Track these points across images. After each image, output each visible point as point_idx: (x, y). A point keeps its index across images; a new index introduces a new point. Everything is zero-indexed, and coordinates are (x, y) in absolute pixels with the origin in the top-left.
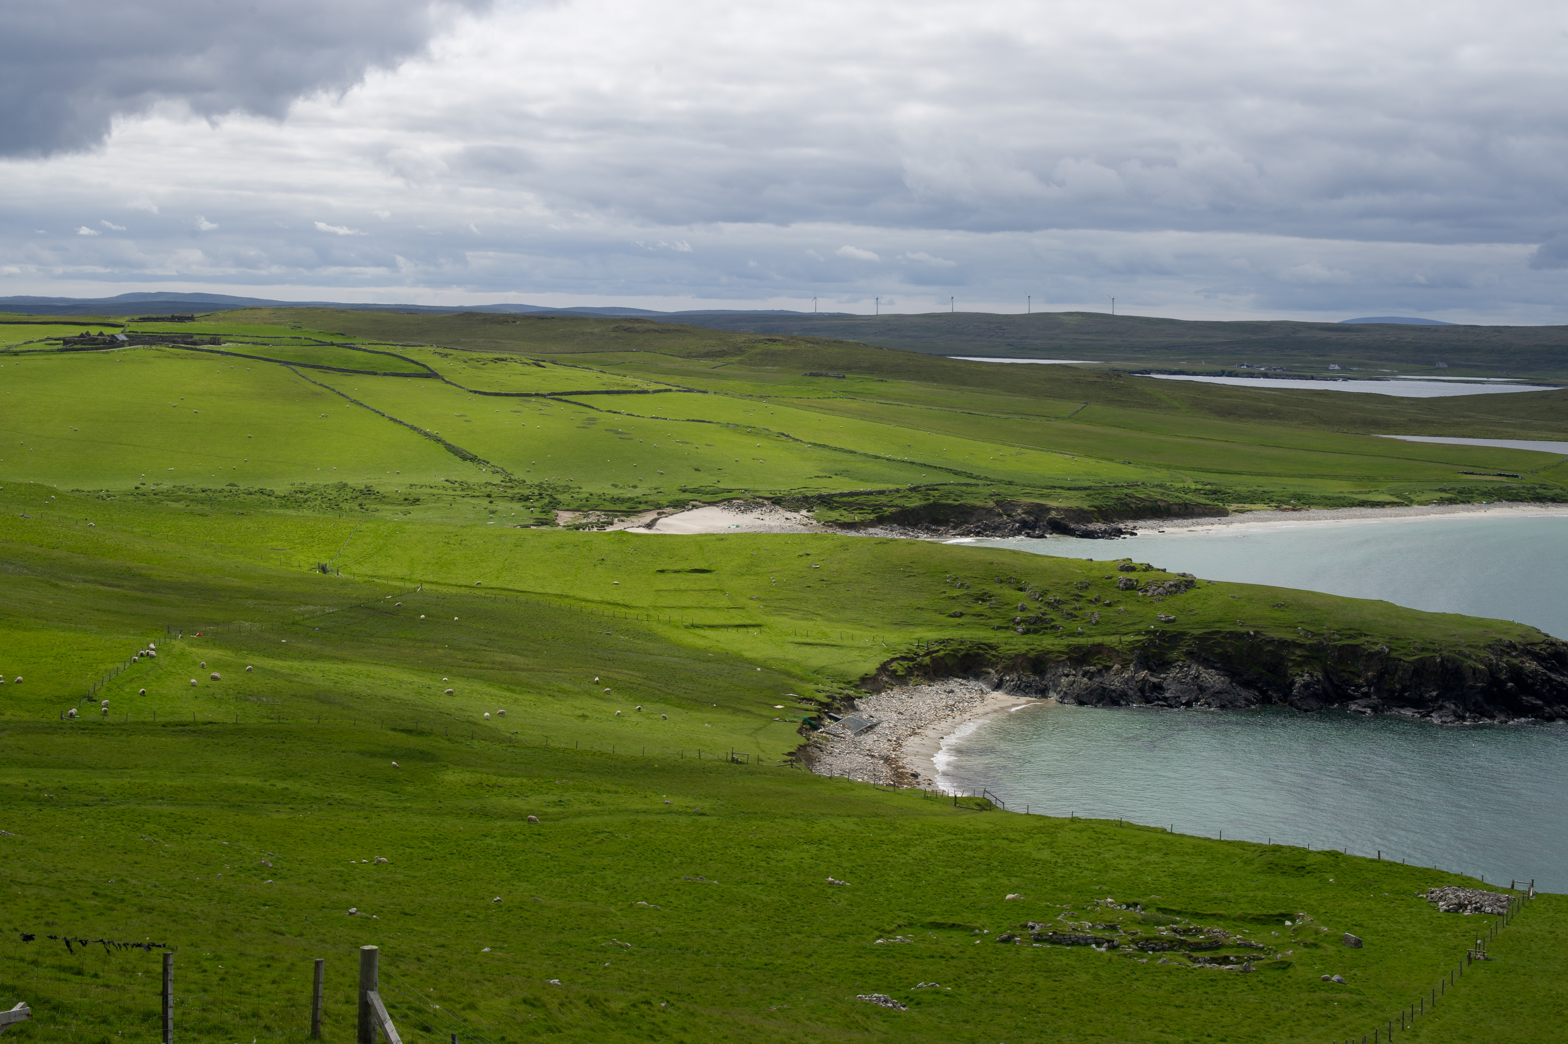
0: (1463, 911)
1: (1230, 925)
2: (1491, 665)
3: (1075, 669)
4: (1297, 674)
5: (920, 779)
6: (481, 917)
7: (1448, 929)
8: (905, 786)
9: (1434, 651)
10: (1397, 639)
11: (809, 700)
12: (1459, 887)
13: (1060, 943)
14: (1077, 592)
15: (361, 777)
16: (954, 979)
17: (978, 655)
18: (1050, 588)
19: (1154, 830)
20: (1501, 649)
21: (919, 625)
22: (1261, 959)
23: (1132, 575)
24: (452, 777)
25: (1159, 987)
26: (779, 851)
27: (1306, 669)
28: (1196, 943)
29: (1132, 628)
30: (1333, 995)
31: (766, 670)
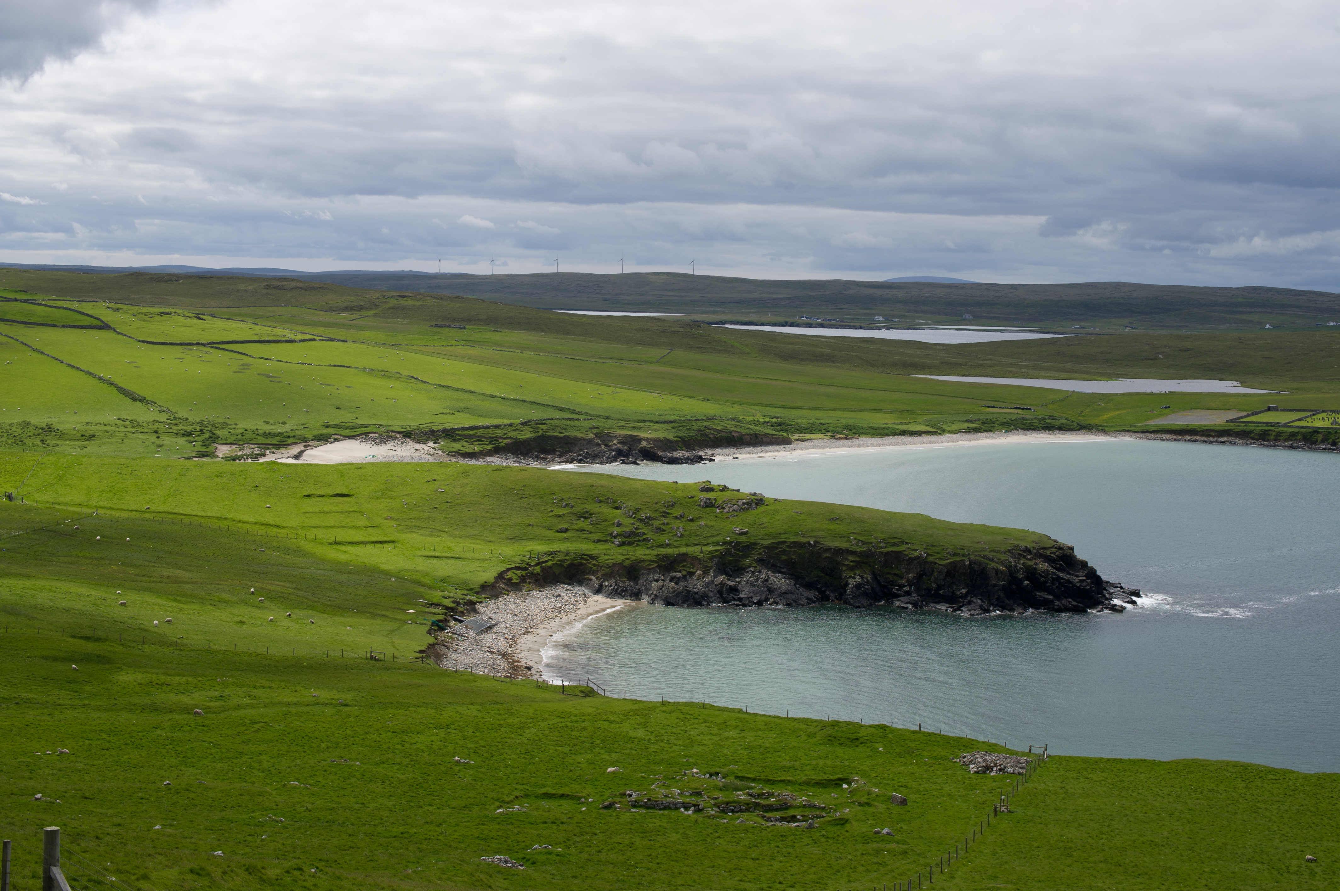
0: (990, 772)
1: (797, 789)
2: (1011, 566)
3: (663, 575)
4: (851, 577)
5: (533, 671)
6: (153, 799)
7: (977, 788)
8: (520, 677)
9: (963, 555)
10: (933, 546)
11: (437, 605)
12: (986, 752)
13: (653, 808)
14: (664, 509)
15: (45, 679)
16: (564, 842)
17: (581, 564)
18: (642, 507)
19: (733, 710)
20: (1019, 553)
21: (530, 539)
22: (823, 817)
23: (711, 495)
24: (126, 677)
25: (738, 843)
26: (412, 735)
27: (858, 572)
28: (768, 805)
29: (711, 540)
30: (883, 846)
31: (399, 580)
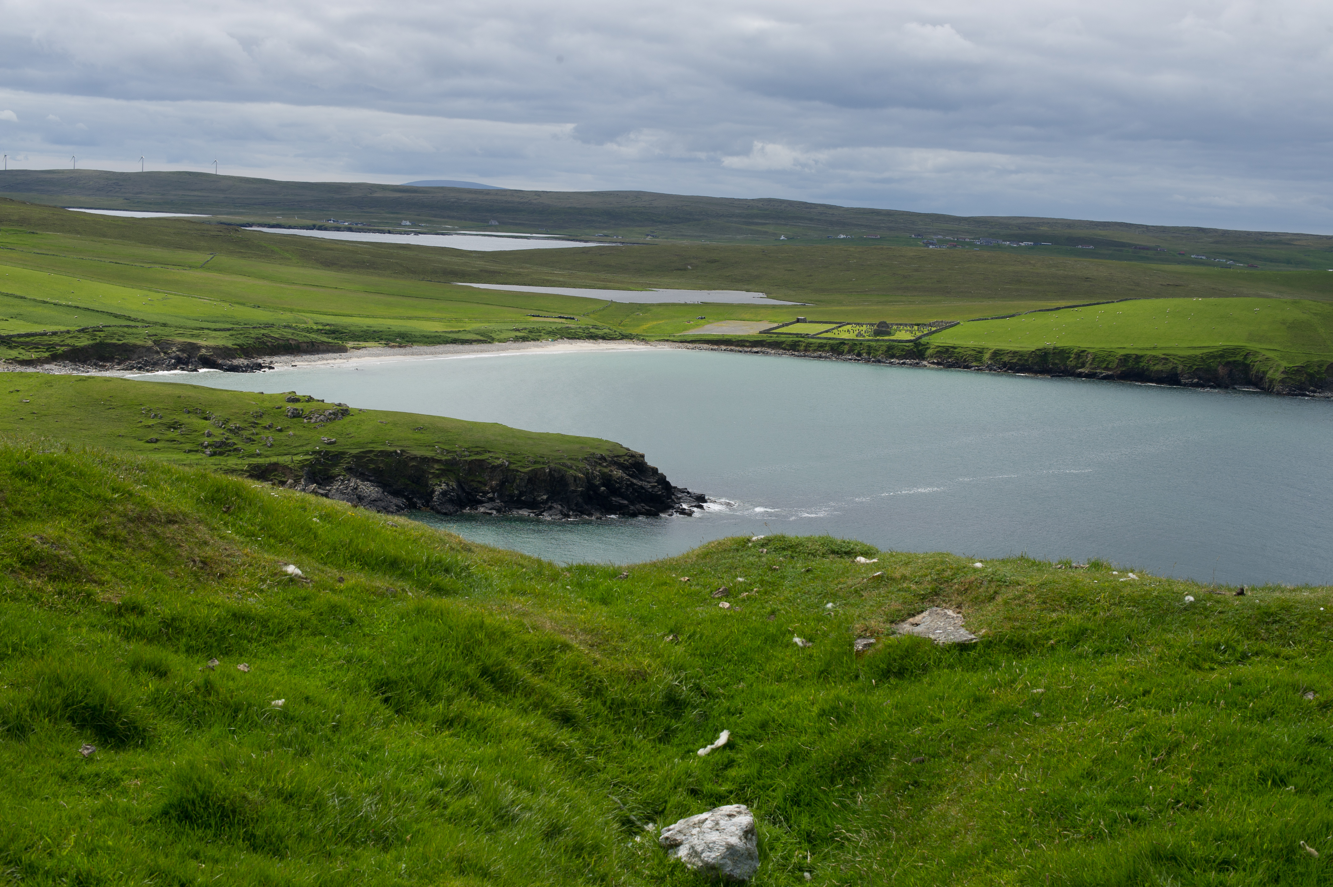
2: (588, 473)
4: (437, 484)
9: (543, 463)
10: (514, 454)
14: (253, 420)
18: (231, 417)
20: (595, 461)
23: (298, 406)
27: (443, 480)
29: (300, 449)
